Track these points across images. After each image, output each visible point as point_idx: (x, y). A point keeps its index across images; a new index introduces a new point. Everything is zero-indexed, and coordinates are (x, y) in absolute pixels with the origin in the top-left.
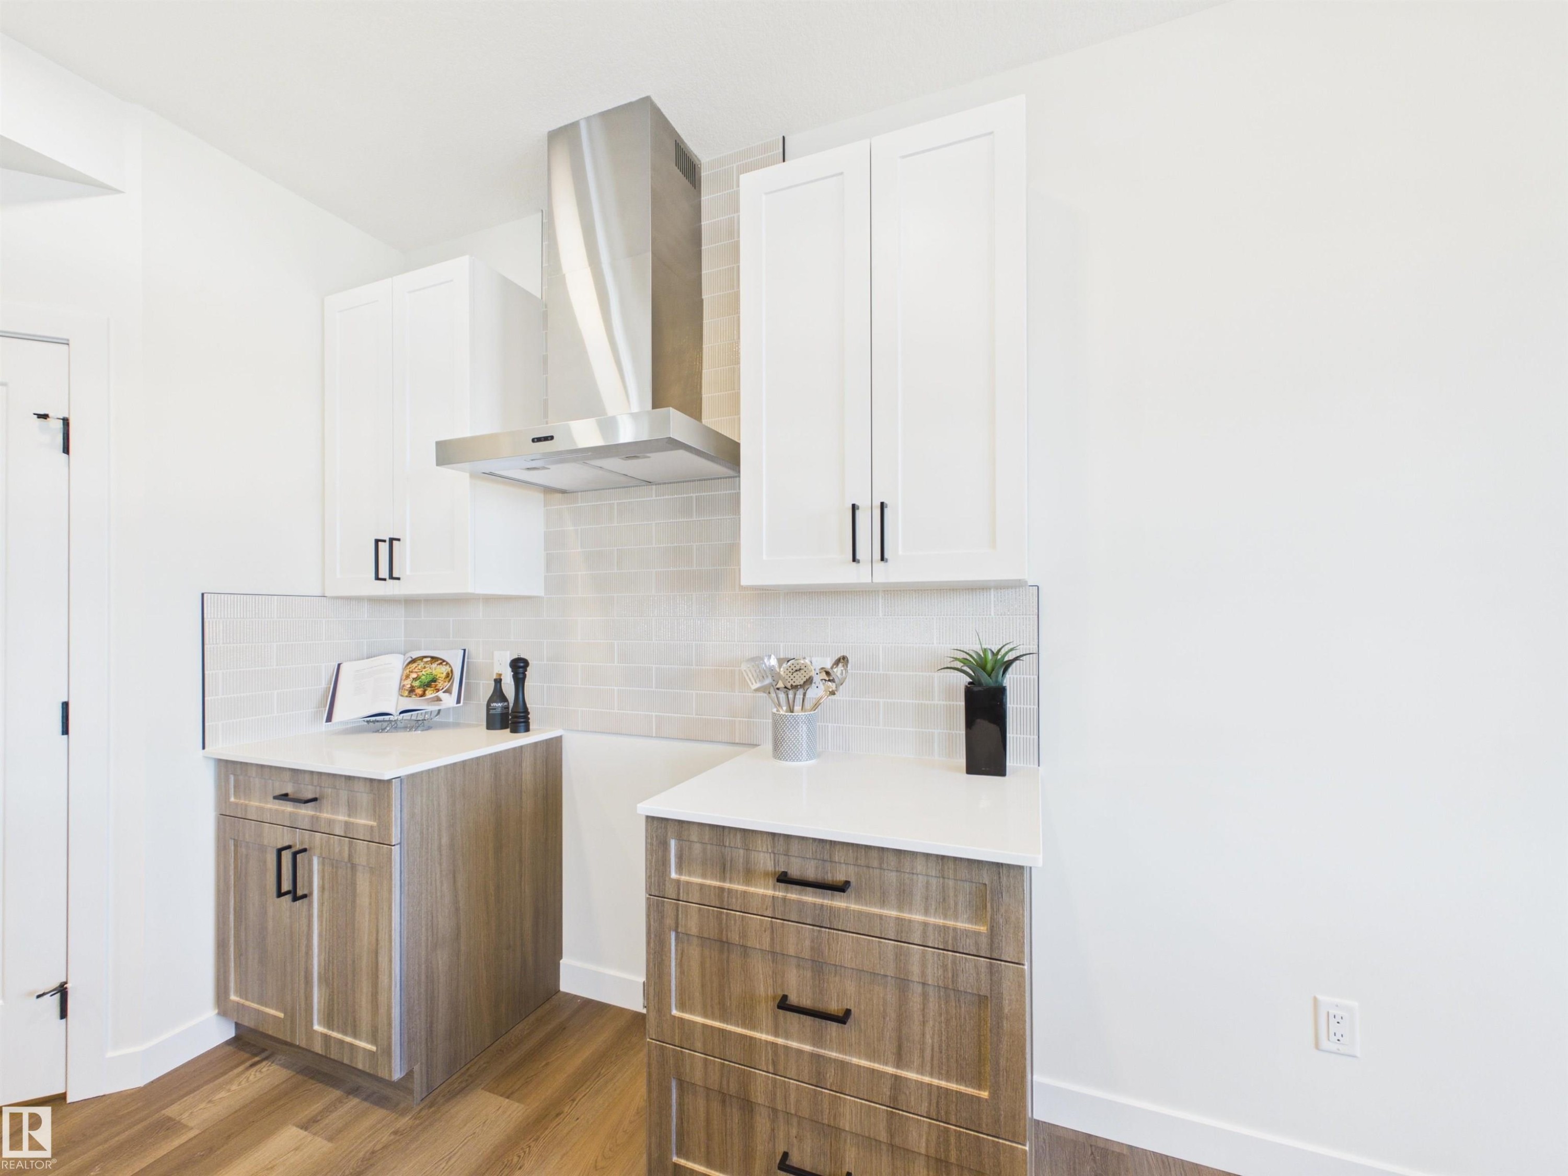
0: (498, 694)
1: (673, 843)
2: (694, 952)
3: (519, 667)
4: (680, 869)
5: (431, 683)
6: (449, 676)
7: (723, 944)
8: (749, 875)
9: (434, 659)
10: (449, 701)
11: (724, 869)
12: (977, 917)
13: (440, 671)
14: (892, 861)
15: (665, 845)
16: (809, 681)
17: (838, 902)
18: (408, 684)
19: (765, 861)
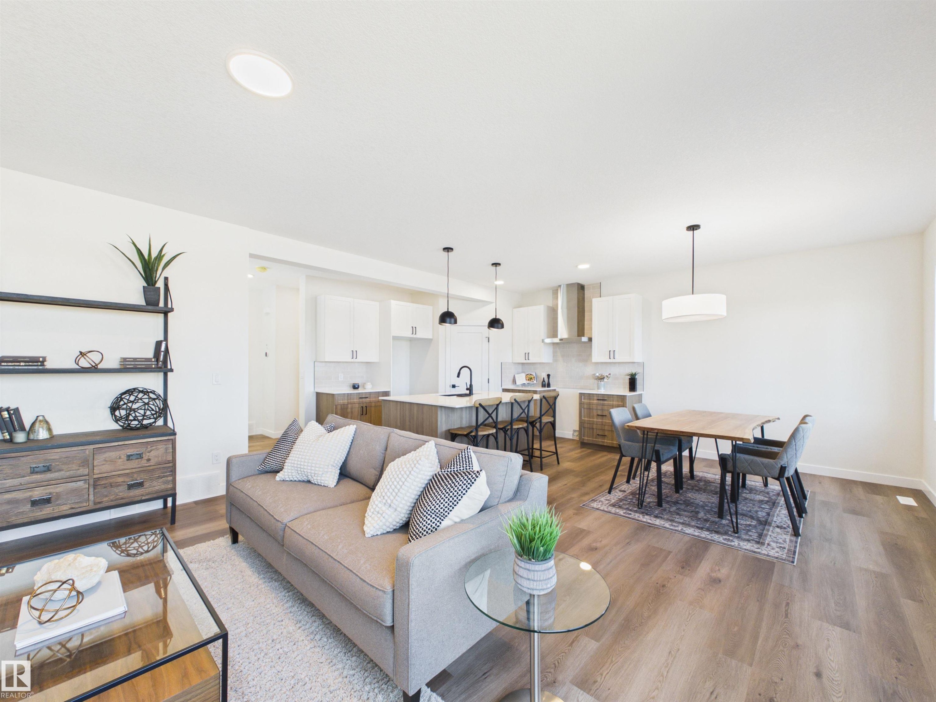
0: (544, 381)
1: (583, 397)
2: (586, 410)
3: (549, 376)
4: (584, 400)
5: (531, 379)
6: (534, 377)
7: (590, 409)
8: (593, 400)
9: (531, 374)
10: (535, 382)
11: (590, 399)
12: (622, 402)
13: (532, 377)
14: (612, 396)
15: (582, 397)
16: (604, 378)
17: (605, 402)
18: (527, 379)
19: (596, 398)
